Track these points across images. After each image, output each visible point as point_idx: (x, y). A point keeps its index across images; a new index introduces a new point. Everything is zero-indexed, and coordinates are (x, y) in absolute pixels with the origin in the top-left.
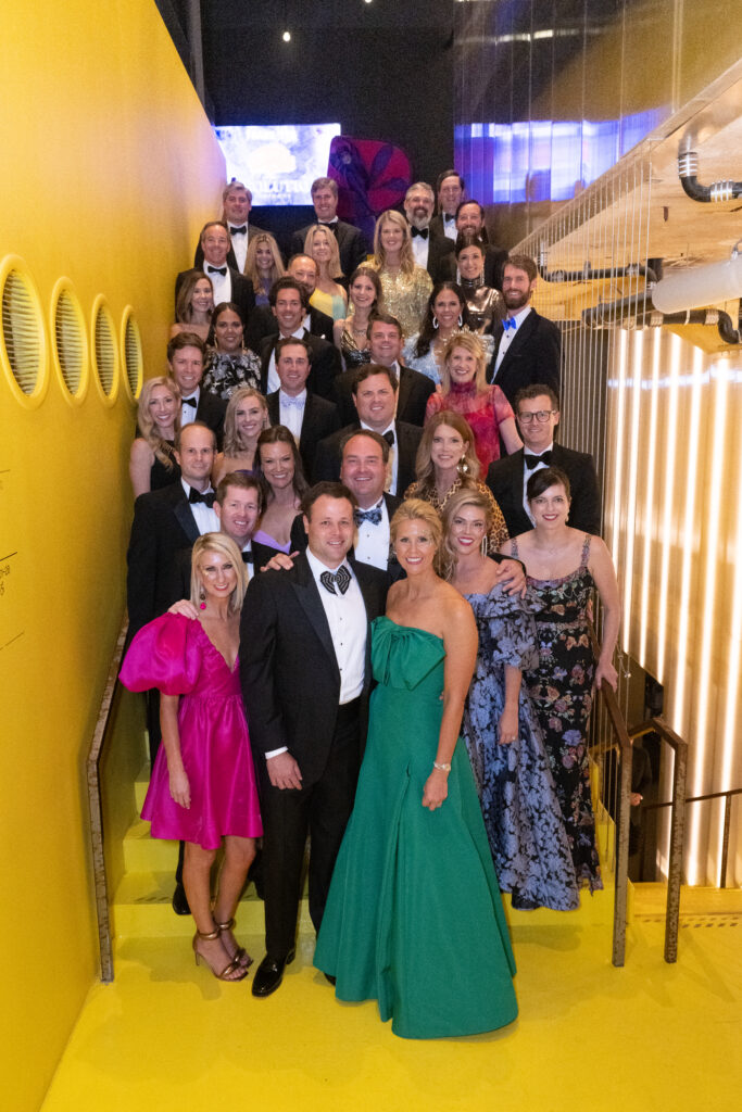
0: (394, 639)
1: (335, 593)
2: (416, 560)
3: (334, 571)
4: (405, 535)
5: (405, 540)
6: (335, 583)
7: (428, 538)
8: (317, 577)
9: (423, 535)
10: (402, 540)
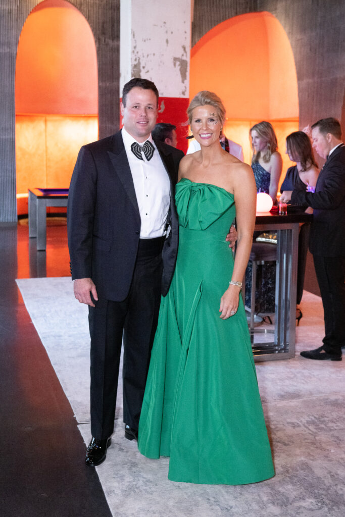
0: (192, 191)
1: (142, 159)
2: (206, 136)
3: (142, 144)
4: (198, 117)
5: (198, 121)
6: (142, 153)
7: (215, 119)
8: (128, 149)
9: (211, 116)
10: (196, 121)
